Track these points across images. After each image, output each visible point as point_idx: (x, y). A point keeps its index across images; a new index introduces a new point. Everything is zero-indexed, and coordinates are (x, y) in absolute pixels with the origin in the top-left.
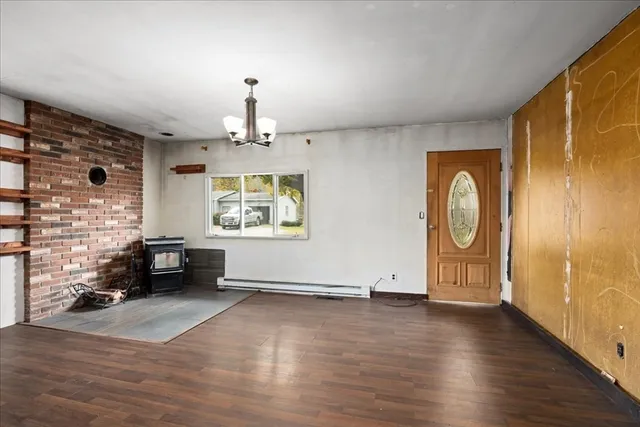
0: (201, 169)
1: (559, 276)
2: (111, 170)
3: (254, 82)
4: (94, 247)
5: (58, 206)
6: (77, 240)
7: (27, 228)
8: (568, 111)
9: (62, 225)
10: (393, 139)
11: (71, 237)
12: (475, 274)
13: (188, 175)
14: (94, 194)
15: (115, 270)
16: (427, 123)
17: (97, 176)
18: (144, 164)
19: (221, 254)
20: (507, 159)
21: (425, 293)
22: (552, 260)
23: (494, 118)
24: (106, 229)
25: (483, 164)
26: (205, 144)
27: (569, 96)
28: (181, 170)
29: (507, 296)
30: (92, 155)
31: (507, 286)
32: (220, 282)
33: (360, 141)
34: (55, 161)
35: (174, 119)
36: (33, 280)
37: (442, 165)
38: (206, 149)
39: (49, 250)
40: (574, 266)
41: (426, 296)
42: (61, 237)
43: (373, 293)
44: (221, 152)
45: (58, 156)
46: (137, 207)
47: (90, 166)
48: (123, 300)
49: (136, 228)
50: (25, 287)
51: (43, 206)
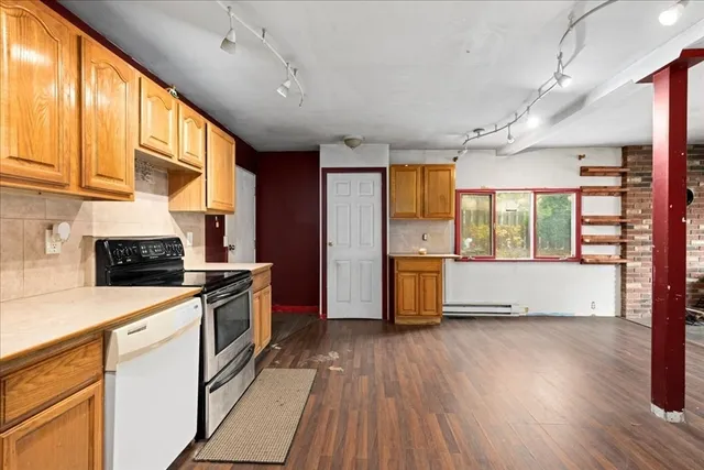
2: (698, 190)
5: (648, 227)
7: (624, 245)
15: (702, 291)
24: (692, 249)
34: (645, 190)
36: (628, 286)
39: (639, 264)
45: (647, 185)
50: (622, 290)
51: (636, 227)
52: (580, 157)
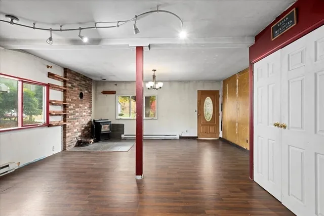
0: (114, 93)
1: (235, 127)
2: (85, 93)
3: (155, 70)
4: (81, 123)
5: (72, 107)
6: (76, 120)
7: (65, 116)
8: (237, 84)
9: (73, 114)
10: (187, 85)
11: (75, 119)
12: (212, 129)
13: (108, 95)
14: (80, 102)
15: (85, 132)
16: (198, 81)
17: (81, 96)
18: (92, 90)
19: (123, 126)
20: (221, 94)
21: (197, 136)
22: (233, 123)
23: (218, 81)
24: (83, 116)
25: (214, 95)
26: (116, 83)
27: (237, 80)
28: (105, 93)
29: (221, 136)
30: (80, 88)
31: (221, 132)
32: (123, 136)
33: (176, 85)
34: (71, 90)
35: (114, 76)
36: (67, 135)
37: (202, 95)
38: (116, 85)
39: (70, 124)
40: (238, 124)
41: (197, 137)
42: (73, 119)
43: (180, 137)
44: (123, 86)
45: (72, 88)
46: (90, 108)
47: (79, 92)
48: (94, 143)
49: (90, 116)
50: (64, 137)
51: (69, 107)
52: (48, 67)
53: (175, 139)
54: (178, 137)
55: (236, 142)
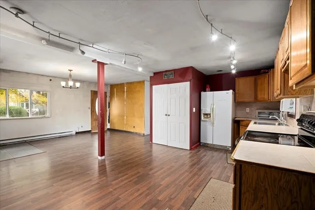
1: (123, 120)
3: (70, 71)
16: (91, 82)
20: (108, 95)
21: (90, 130)
27: (125, 88)
29: (109, 127)
43: (77, 133)
53: (71, 136)
54: (74, 133)
55: (125, 129)
